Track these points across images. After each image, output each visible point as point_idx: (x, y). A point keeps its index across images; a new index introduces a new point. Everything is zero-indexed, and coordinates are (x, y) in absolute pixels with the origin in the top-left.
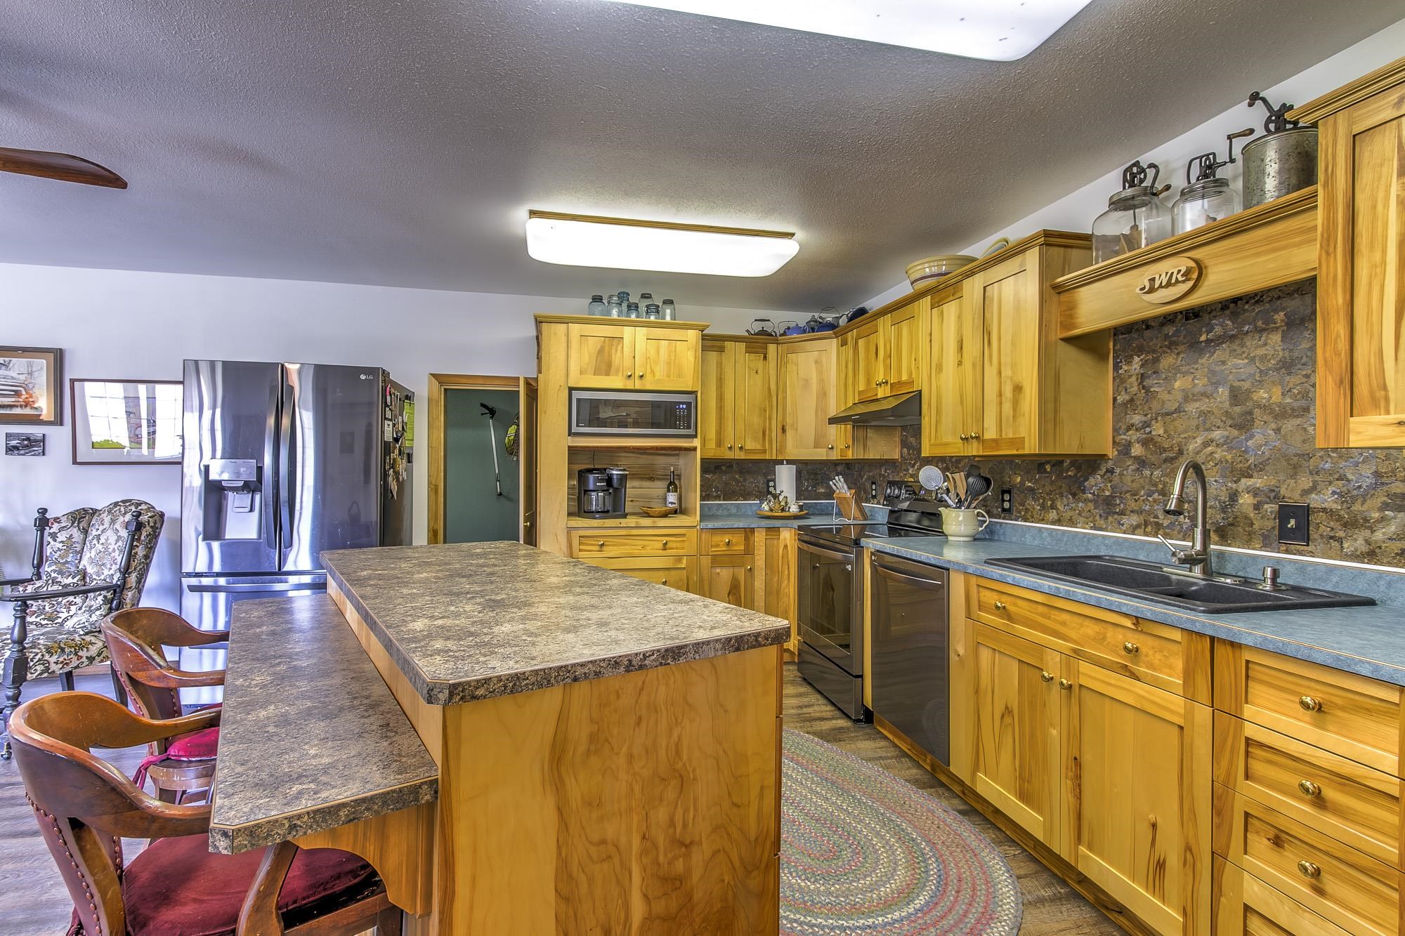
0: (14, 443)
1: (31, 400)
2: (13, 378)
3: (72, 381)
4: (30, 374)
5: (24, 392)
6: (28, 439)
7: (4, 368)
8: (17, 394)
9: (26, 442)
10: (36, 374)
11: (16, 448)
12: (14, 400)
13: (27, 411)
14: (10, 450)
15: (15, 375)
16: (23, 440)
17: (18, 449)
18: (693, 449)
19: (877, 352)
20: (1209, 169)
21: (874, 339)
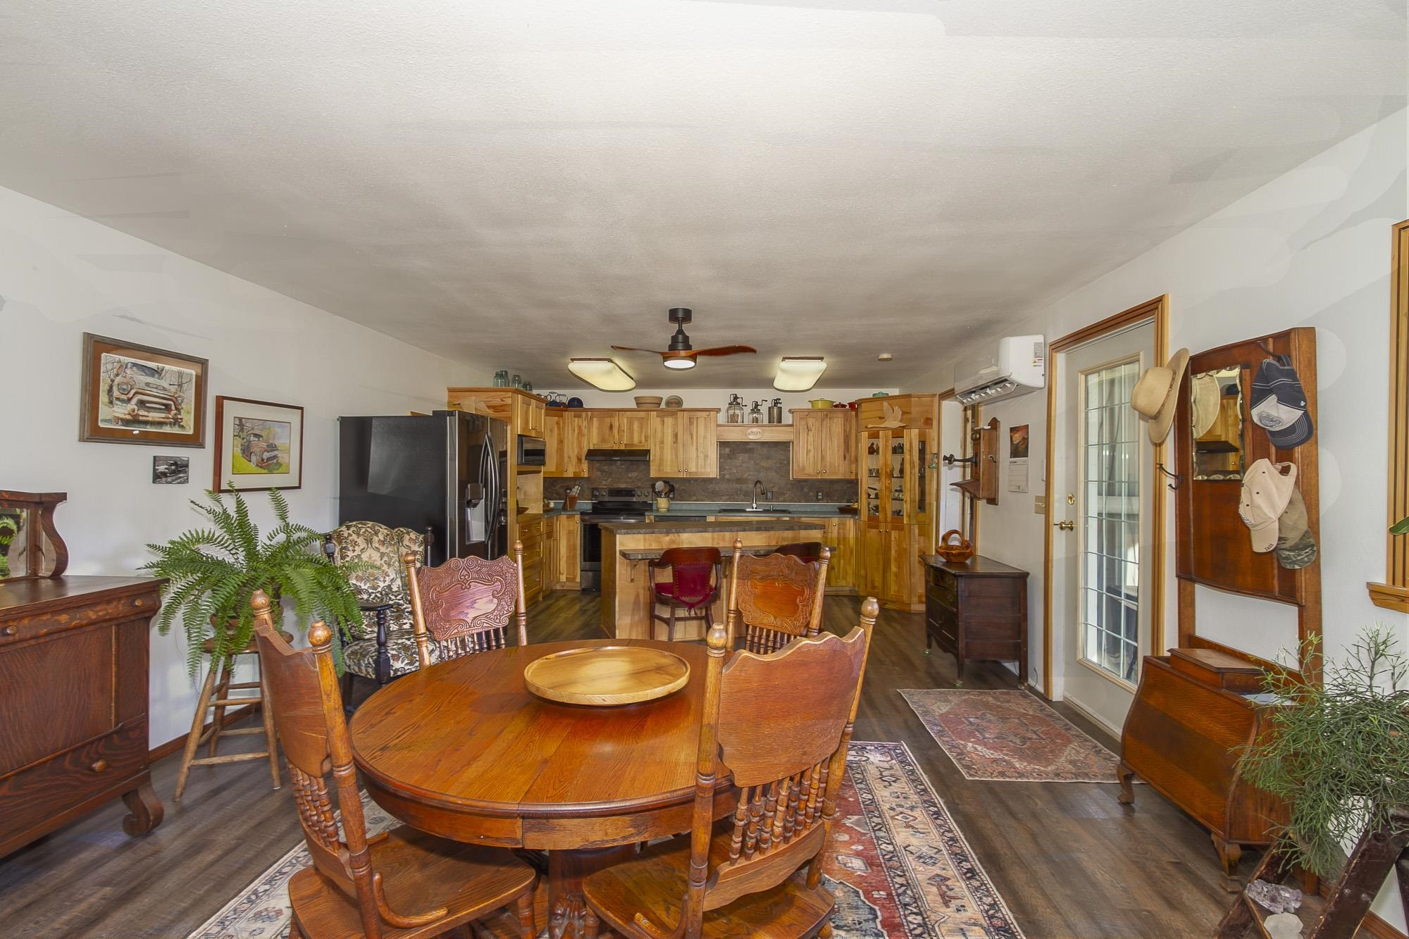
0: (162, 468)
1: (179, 417)
2: (164, 389)
3: (220, 400)
4: (180, 385)
5: (173, 408)
6: (175, 464)
7: (157, 376)
8: (168, 408)
9: (173, 467)
10: (185, 386)
11: (164, 474)
12: (163, 415)
13: (176, 430)
14: (158, 477)
15: (167, 386)
16: (172, 465)
17: (166, 476)
18: (540, 472)
19: (611, 427)
20: (757, 405)
21: (608, 420)
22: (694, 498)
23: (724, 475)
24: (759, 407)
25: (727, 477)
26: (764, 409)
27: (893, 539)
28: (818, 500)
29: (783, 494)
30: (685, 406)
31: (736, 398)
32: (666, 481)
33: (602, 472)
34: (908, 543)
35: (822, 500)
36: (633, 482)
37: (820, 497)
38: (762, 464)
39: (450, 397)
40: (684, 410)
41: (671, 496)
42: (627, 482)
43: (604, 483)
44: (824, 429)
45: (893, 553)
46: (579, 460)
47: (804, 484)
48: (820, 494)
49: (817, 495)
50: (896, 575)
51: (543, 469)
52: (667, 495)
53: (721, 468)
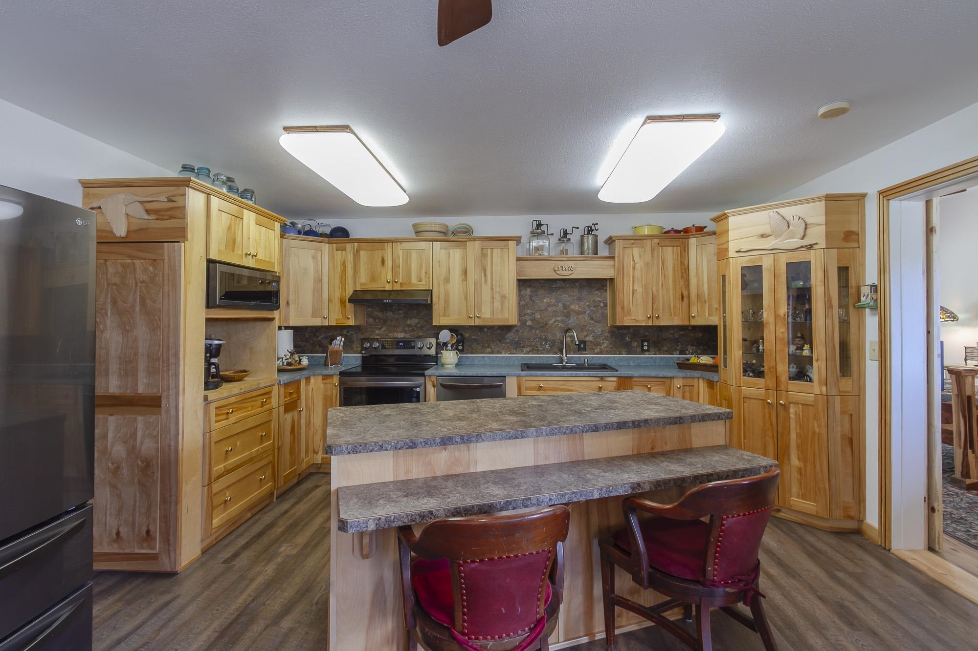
18: (272, 319)
19: (383, 262)
20: (565, 234)
21: (378, 254)
22: (489, 350)
23: (526, 321)
24: (569, 236)
25: (529, 323)
26: (575, 238)
27: (792, 416)
28: (643, 351)
29: (598, 344)
30: (476, 234)
31: (539, 225)
32: (453, 329)
33: (375, 318)
34: (823, 424)
35: (648, 350)
36: (413, 330)
37: (645, 348)
38: (573, 307)
39: (86, 196)
40: (474, 240)
41: (460, 348)
42: (404, 331)
43: (377, 332)
44: (655, 261)
45: (793, 436)
46: (342, 302)
47: (625, 331)
48: (645, 344)
49: (643, 346)
50: (800, 470)
51: (276, 314)
52: (455, 347)
53: (521, 313)
